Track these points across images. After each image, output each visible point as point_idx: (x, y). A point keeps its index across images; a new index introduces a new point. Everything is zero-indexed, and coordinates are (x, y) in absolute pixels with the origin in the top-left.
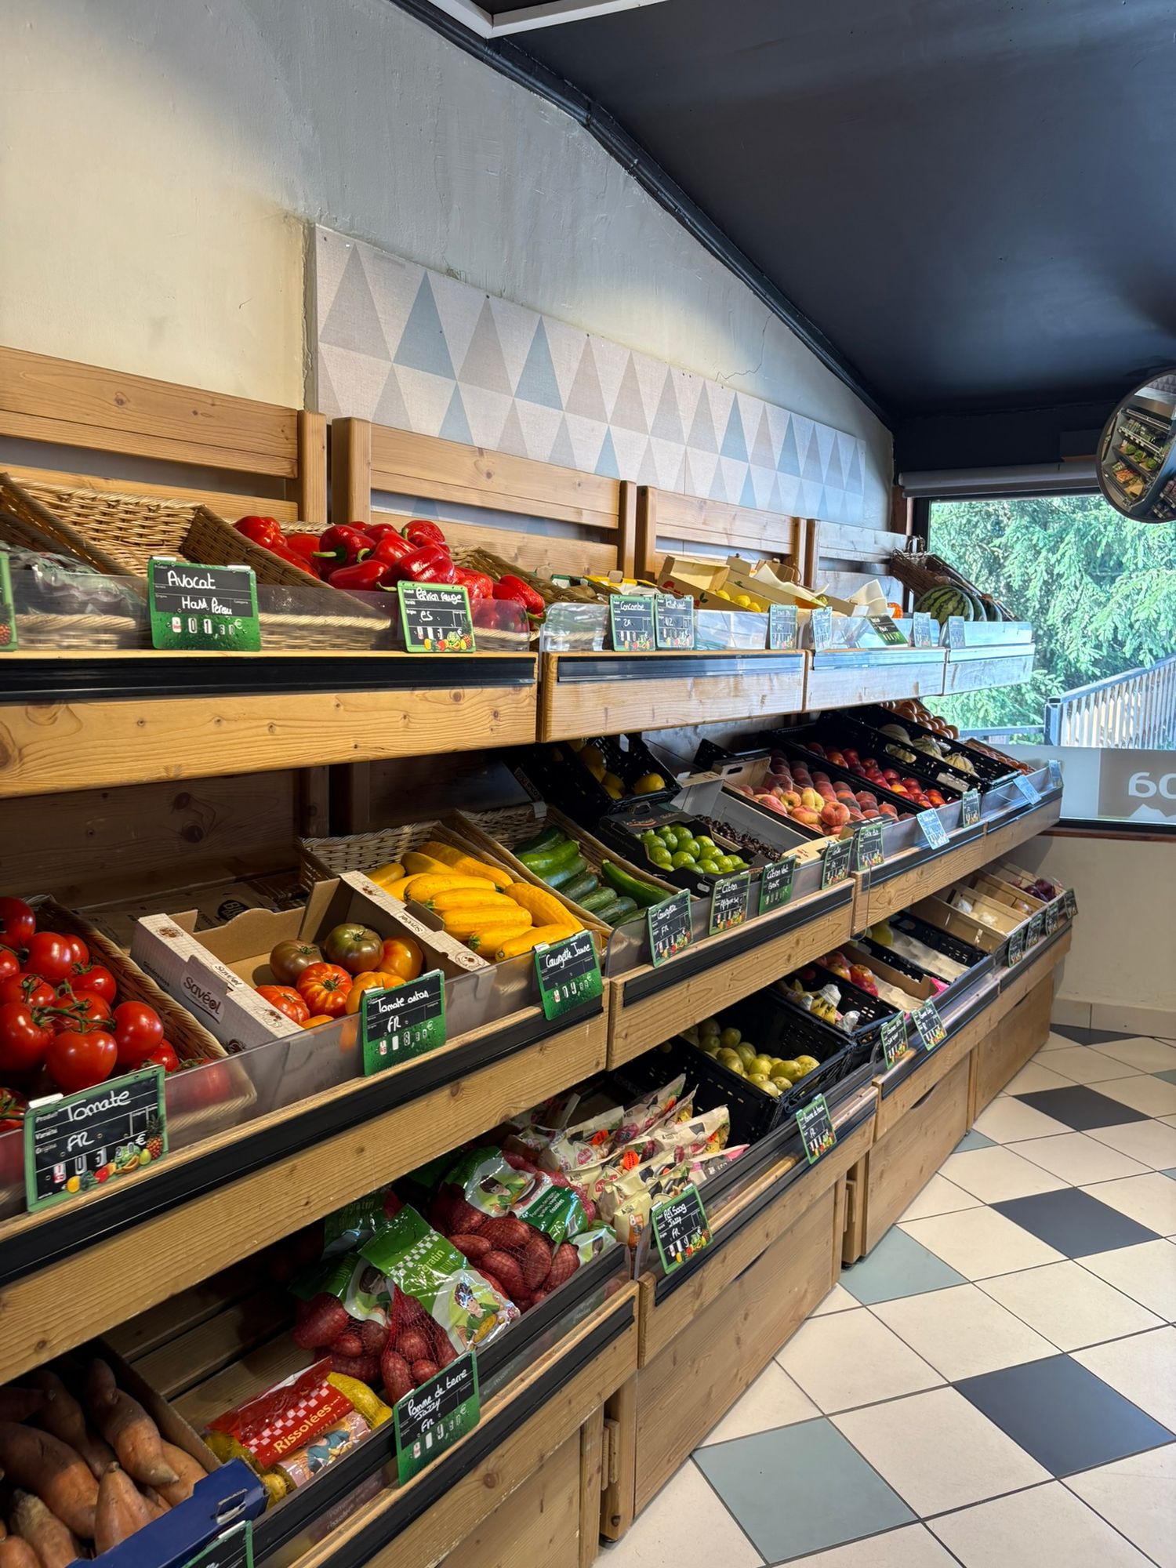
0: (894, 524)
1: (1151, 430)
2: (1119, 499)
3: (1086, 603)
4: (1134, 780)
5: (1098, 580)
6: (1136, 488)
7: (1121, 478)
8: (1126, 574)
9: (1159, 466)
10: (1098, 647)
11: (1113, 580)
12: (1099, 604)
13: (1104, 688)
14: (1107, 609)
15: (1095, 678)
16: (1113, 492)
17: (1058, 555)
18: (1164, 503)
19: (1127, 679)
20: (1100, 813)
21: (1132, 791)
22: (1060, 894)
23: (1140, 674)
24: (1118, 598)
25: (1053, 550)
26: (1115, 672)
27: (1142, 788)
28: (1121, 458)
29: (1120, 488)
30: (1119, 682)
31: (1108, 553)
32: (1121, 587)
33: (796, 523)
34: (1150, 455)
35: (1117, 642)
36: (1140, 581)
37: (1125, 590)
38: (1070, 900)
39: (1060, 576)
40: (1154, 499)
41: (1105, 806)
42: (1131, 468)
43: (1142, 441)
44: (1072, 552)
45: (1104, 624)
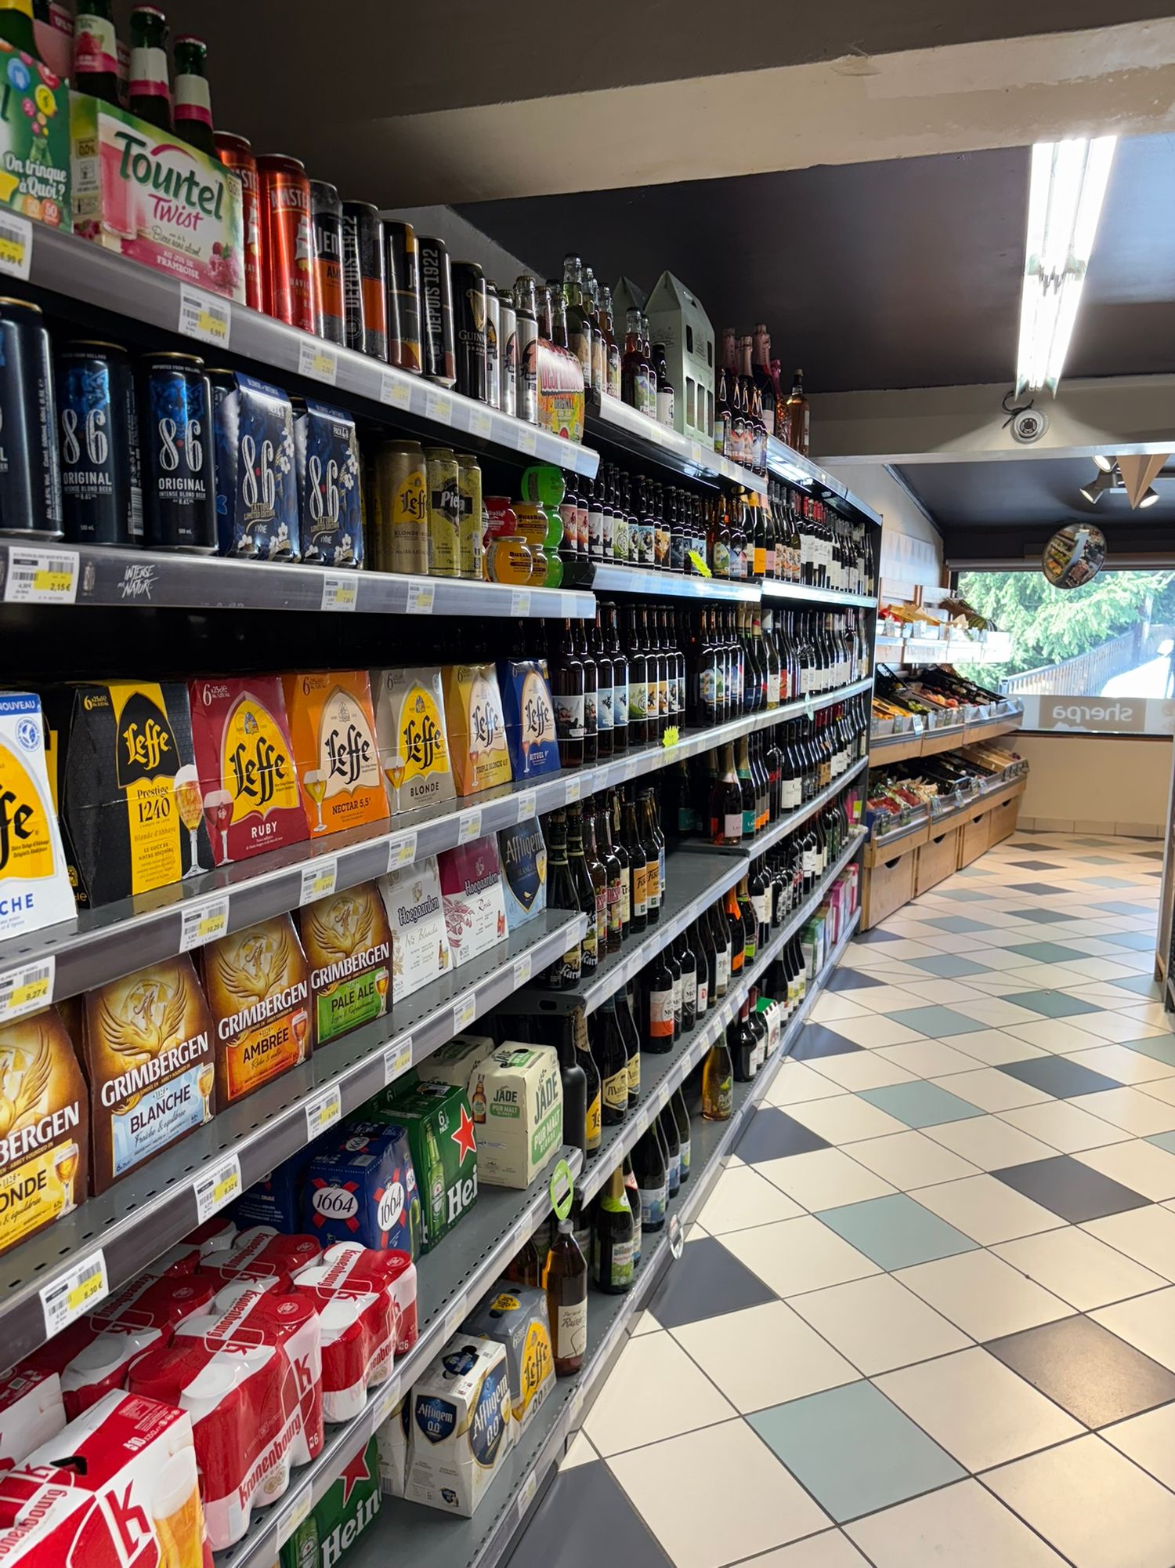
0: (943, 585)
1: (1065, 544)
2: (1050, 575)
3: (1019, 623)
4: (1055, 710)
5: (1027, 608)
6: (1058, 571)
7: (1051, 566)
8: (1044, 605)
9: (1068, 561)
10: (1026, 651)
11: (1036, 608)
12: (1027, 623)
13: (1031, 675)
14: (1033, 627)
15: (1023, 670)
16: (1047, 572)
17: (1003, 592)
18: (1071, 578)
19: (1044, 671)
20: (1040, 726)
21: (1055, 715)
22: (1023, 759)
23: (1052, 669)
24: (1039, 620)
25: (1000, 588)
26: (1035, 667)
27: (1059, 714)
28: (1051, 556)
29: (1051, 570)
30: (1040, 672)
31: (1034, 590)
32: (1042, 613)
33: (916, 587)
34: (1065, 555)
35: (1038, 649)
36: (1051, 610)
37: (1043, 615)
38: (1025, 764)
39: (1005, 605)
40: (1066, 576)
41: (1042, 721)
42: (1056, 561)
43: (1062, 549)
44: (1013, 590)
45: (1032, 636)
